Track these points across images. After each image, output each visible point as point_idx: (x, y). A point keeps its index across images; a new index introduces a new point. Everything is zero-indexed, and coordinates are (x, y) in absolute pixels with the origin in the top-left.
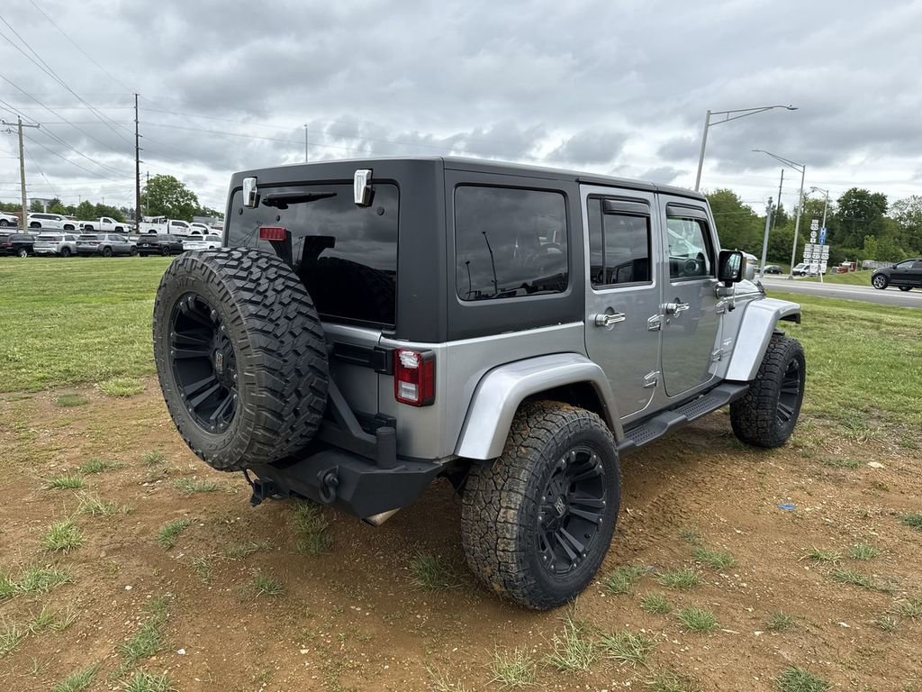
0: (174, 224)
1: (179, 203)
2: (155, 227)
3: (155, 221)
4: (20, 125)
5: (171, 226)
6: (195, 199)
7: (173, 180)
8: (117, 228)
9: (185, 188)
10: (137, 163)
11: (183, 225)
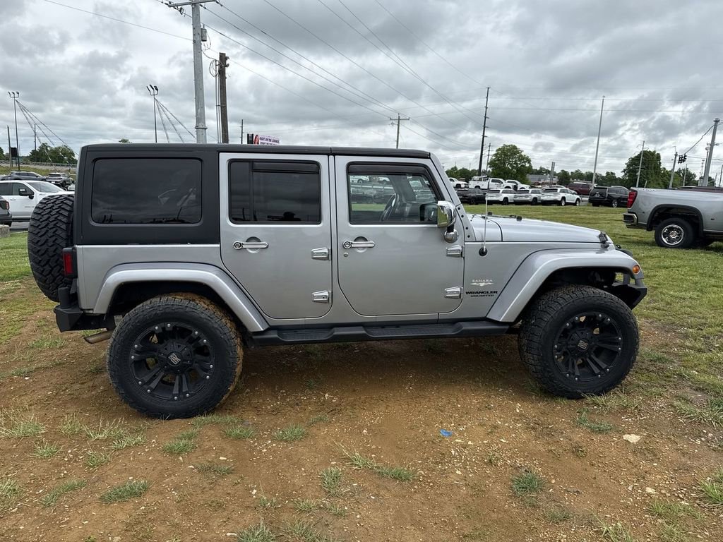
0: (493, 181)
1: (517, 165)
2: (480, 184)
3: (480, 180)
4: (399, 119)
5: (490, 183)
6: (529, 161)
7: (515, 147)
8: (457, 185)
9: (523, 154)
10: (484, 136)
11: (499, 182)
